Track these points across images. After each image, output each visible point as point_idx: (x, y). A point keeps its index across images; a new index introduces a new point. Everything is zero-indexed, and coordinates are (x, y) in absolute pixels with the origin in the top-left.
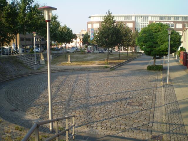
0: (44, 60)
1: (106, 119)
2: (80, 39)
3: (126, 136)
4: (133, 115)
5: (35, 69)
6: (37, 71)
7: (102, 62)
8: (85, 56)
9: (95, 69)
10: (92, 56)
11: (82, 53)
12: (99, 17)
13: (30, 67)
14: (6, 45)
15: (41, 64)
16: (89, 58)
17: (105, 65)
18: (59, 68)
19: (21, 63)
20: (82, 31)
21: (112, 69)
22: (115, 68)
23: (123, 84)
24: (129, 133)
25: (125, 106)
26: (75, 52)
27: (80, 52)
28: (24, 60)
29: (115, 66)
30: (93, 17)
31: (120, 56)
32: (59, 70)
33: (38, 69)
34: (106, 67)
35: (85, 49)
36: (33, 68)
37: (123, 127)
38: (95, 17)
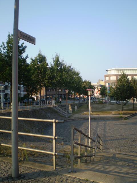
0: (71, 110)
1: (118, 147)
2: (97, 89)
3: (128, 154)
4: (134, 147)
5: (67, 117)
6: (68, 119)
7: (118, 112)
8: (103, 106)
9: (111, 118)
10: (109, 107)
11: (100, 103)
12: (116, 71)
13: (63, 116)
14: (34, 95)
15: (69, 113)
16: (106, 108)
17: (120, 116)
18: (84, 117)
19: (56, 112)
20: (99, 81)
21: (126, 118)
22: (129, 118)
23: (133, 130)
24: (130, 153)
25: (131, 142)
26: (94, 102)
27: (99, 103)
28: (58, 110)
29: (129, 116)
30: (110, 70)
31: (133, 106)
32: (84, 119)
33: (69, 118)
34: (121, 117)
35: (102, 99)
36: (64, 116)
37: (127, 151)
38: (112, 71)
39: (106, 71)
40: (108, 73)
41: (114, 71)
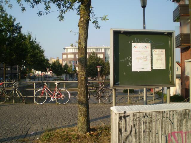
38: (70, 49)
39: (64, 49)
40: (66, 51)
41: (72, 49)
